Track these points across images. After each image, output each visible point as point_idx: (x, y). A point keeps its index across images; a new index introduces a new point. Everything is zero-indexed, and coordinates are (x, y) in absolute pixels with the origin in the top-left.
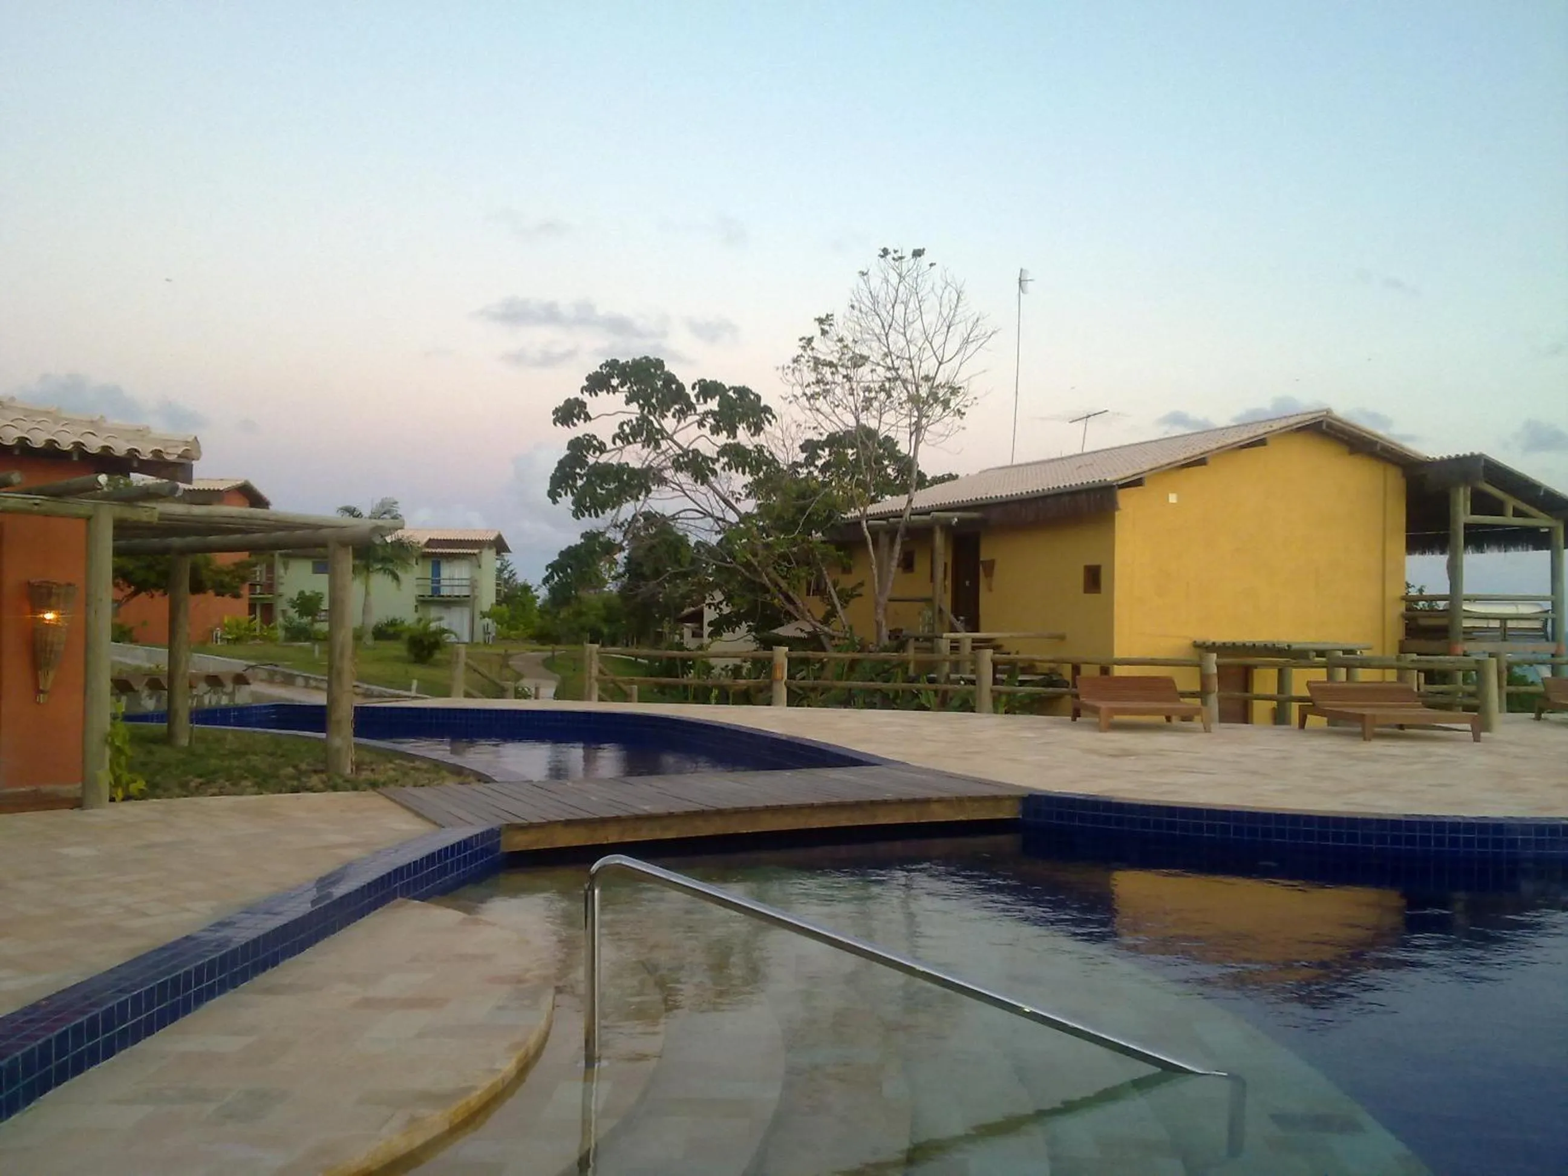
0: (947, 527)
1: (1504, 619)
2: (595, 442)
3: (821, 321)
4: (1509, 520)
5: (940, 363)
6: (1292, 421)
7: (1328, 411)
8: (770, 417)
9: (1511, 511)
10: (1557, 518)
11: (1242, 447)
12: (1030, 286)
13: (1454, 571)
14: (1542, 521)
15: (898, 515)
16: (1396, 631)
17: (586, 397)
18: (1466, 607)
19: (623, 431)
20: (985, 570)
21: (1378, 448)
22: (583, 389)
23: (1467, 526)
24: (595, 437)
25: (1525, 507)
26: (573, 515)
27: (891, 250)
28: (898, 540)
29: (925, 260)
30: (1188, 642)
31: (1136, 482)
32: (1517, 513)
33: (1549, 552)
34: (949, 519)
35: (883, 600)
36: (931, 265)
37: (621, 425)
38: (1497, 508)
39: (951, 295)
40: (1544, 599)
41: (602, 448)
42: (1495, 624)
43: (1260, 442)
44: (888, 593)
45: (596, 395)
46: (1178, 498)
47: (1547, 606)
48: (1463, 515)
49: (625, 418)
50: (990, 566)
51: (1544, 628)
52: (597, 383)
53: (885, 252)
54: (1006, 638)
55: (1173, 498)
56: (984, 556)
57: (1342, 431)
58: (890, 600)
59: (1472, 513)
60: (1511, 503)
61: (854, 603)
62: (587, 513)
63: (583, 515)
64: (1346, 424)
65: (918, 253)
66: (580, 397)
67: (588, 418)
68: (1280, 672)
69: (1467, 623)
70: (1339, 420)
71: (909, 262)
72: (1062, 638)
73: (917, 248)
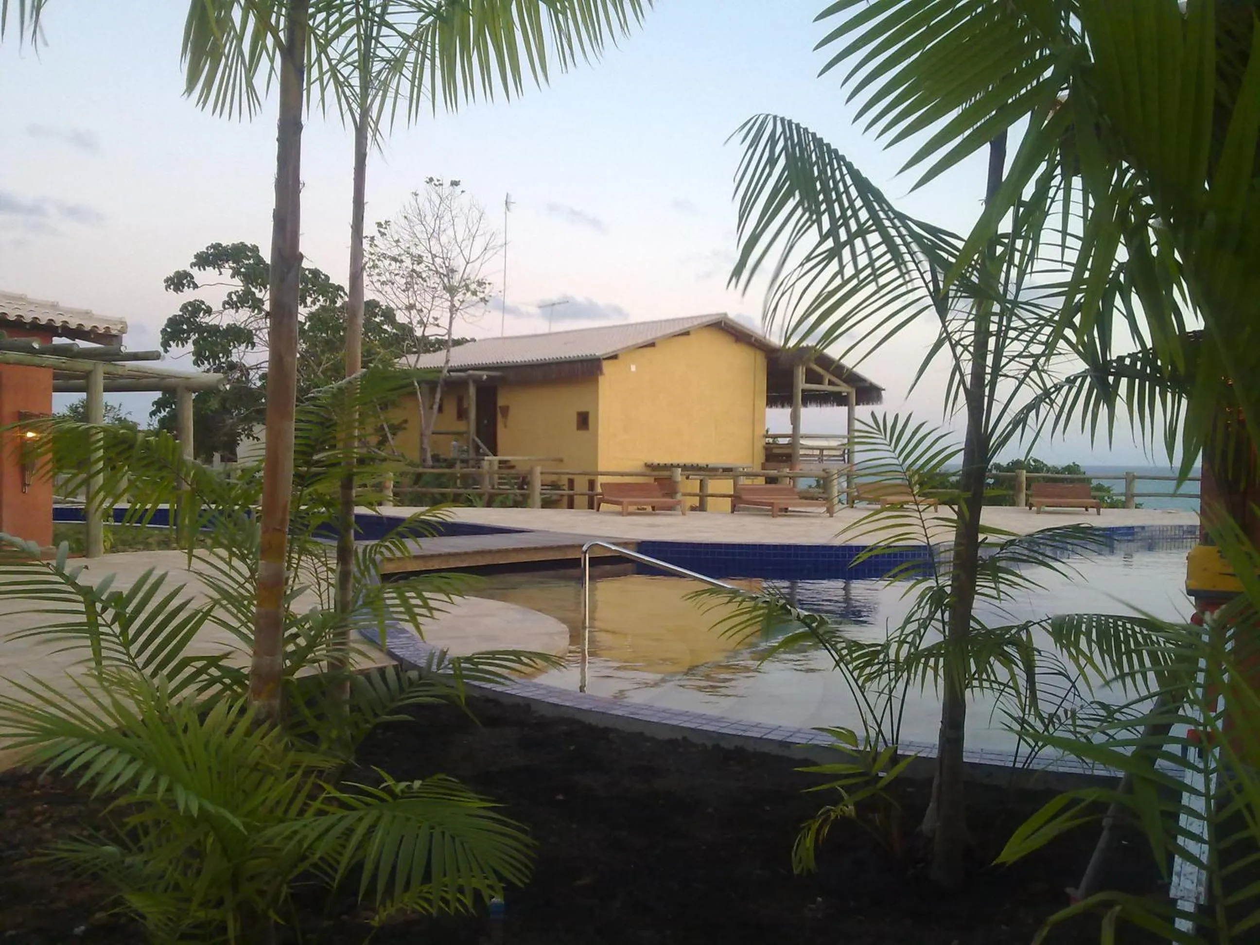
0: (478, 381)
1: (822, 449)
2: (203, 306)
3: (379, 225)
4: (826, 387)
5: (468, 263)
6: (704, 320)
7: (726, 314)
8: (342, 294)
9: (827, 381)
10: (852, 387)
11: (675, 336)
12: (512, 206)
13: (795, 420)
14: (844, 389)
15: (439, 370)
16: (760, 457)
17: (195, 271)
18: (802, 442)
19: (231, 299)
20: (502, 412)
21: (753, 339)
22: (193, 265)
23: (803, 391)
24: (203, 303)
25: (834, 379)
26: (194, 364)
27: (435, 179)
28: (439, 390)
29: (458, 189)
30: (642, 463)
31: (614, 357)
32: (831, 383)
33: (847, 408)
34: (481, 377)
35: (428, 432)
36: (463, 192)
37: (230, 295)
38: (819, 380)
39: (476, 214)
40: (844, 437)
41: (209, 311)
42: (817, 452)
43: (687, 333)
44: (432, 428)
45: (204, 269)
46: (637, 368)
47: (846, 441)
48: (801, 384)
49: (234, 289)
50: (505, 410)
51: (843, 455)
52: (203, 260)
53: (431, 180)
54: (517, 461)
55: (633, 368)
56: (501, 402)
57: (733, 328)
58: (433, 433)
59: (806, 382)
60: (827, 377)
61: (400, 434)
62: (206, 362)
63: (203, 363)
64: (736, 323)
65: (455, 183)
66: (188, 269)
67: (196, 286)
68: (701, 481)
69: (802, 452)
70: (731, 320)
71: (447, 189)
72: (561, 460)
73: (454, 179)
